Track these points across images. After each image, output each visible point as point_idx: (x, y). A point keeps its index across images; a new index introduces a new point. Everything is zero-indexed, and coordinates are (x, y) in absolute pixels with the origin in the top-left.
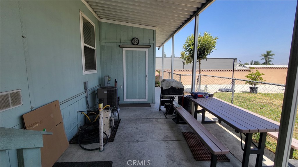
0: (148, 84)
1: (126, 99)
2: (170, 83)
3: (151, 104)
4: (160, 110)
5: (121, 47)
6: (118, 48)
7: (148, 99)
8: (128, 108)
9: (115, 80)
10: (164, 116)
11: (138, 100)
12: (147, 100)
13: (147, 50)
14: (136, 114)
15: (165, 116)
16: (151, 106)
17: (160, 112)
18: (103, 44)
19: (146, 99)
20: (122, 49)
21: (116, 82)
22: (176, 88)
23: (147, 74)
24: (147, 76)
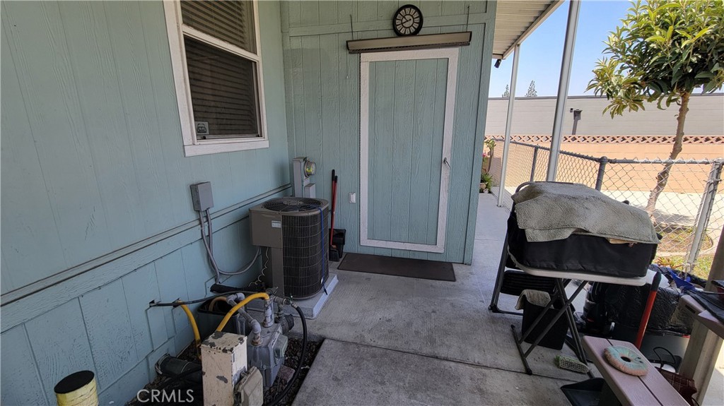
0: (450, 192)
1: (364, 240)
2: (569, 211)
3: (454, 265)
4: (494, 308)
5: (354, 48)
6: (344, 53)
7: (446, 245)
8: (369, 279)
9: (333, 171)
10: (514, 351)
11: (408, 246)
12: (442, 251)
13: (453, 54)
14: (392, 316)
15: (523, 356)
16: (454, 280)
17: (493, 321)
18: (295, 44)
19: (440, 248)
20: (356, 56)
21: (334, 179)
22: (605, 240)
23: (447, 154)
24: (448, 160)
